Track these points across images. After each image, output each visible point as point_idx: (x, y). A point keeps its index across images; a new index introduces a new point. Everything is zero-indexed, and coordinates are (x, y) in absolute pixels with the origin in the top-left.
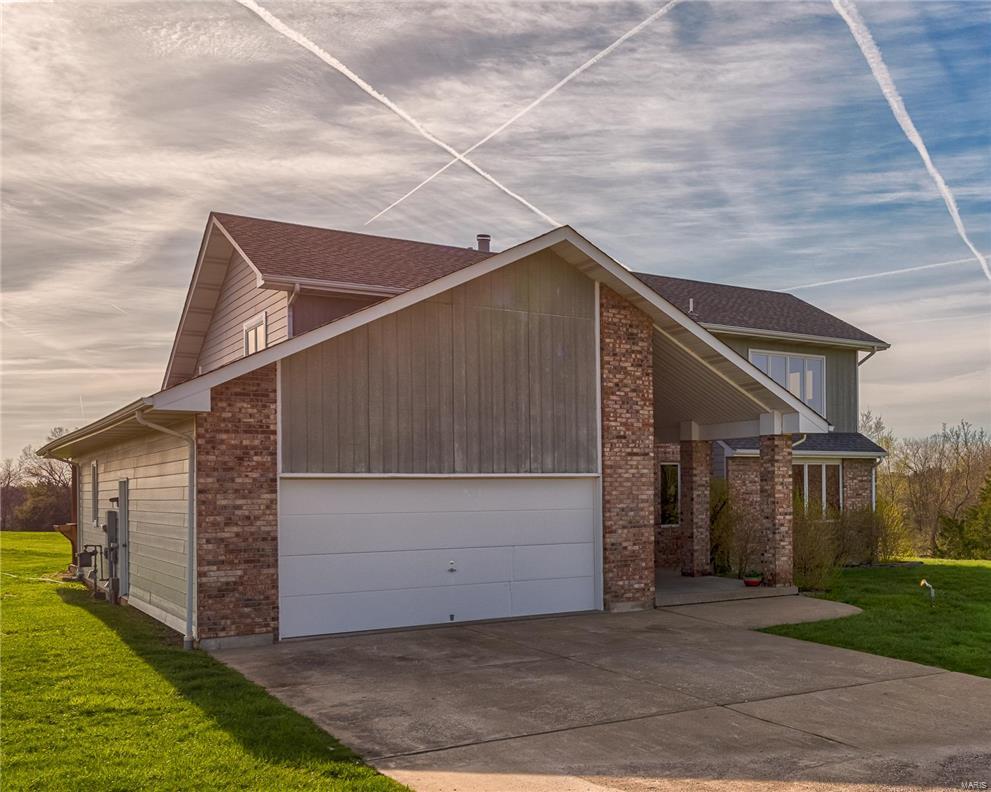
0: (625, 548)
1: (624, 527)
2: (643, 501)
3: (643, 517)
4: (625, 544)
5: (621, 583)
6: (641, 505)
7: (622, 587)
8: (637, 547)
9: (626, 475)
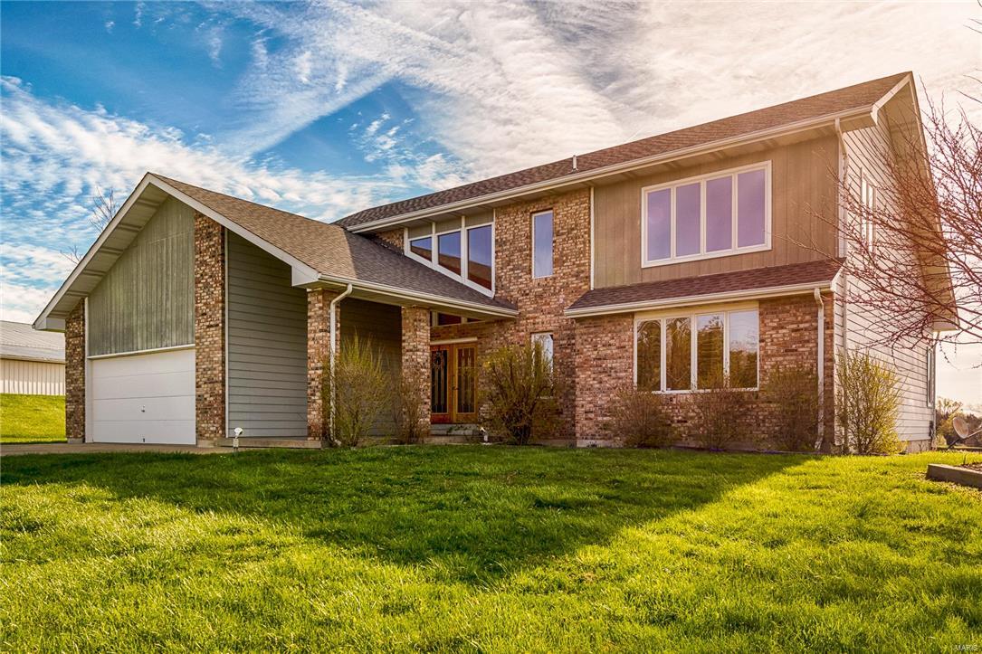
0: (206, 399)
1: (205, 383)
2: (216, 363)
3: (215, 375)
4: (205, 396)
5: (203, 425)
6: (215, 366)
7: (204, 428)
8: (212, 399)
9: (206, 343)
